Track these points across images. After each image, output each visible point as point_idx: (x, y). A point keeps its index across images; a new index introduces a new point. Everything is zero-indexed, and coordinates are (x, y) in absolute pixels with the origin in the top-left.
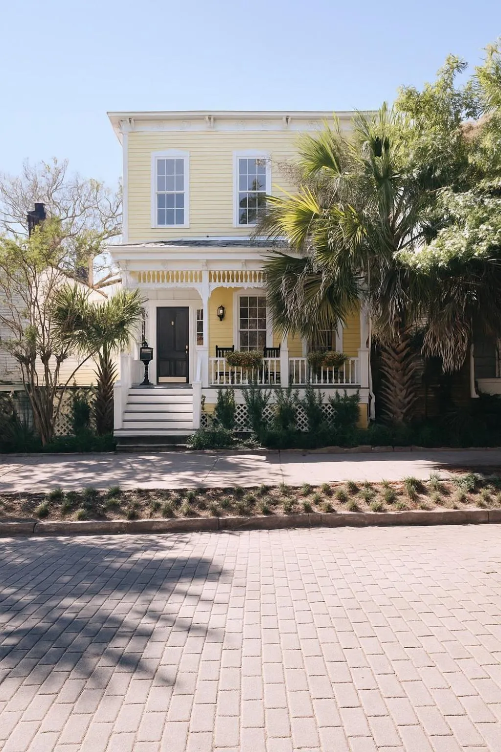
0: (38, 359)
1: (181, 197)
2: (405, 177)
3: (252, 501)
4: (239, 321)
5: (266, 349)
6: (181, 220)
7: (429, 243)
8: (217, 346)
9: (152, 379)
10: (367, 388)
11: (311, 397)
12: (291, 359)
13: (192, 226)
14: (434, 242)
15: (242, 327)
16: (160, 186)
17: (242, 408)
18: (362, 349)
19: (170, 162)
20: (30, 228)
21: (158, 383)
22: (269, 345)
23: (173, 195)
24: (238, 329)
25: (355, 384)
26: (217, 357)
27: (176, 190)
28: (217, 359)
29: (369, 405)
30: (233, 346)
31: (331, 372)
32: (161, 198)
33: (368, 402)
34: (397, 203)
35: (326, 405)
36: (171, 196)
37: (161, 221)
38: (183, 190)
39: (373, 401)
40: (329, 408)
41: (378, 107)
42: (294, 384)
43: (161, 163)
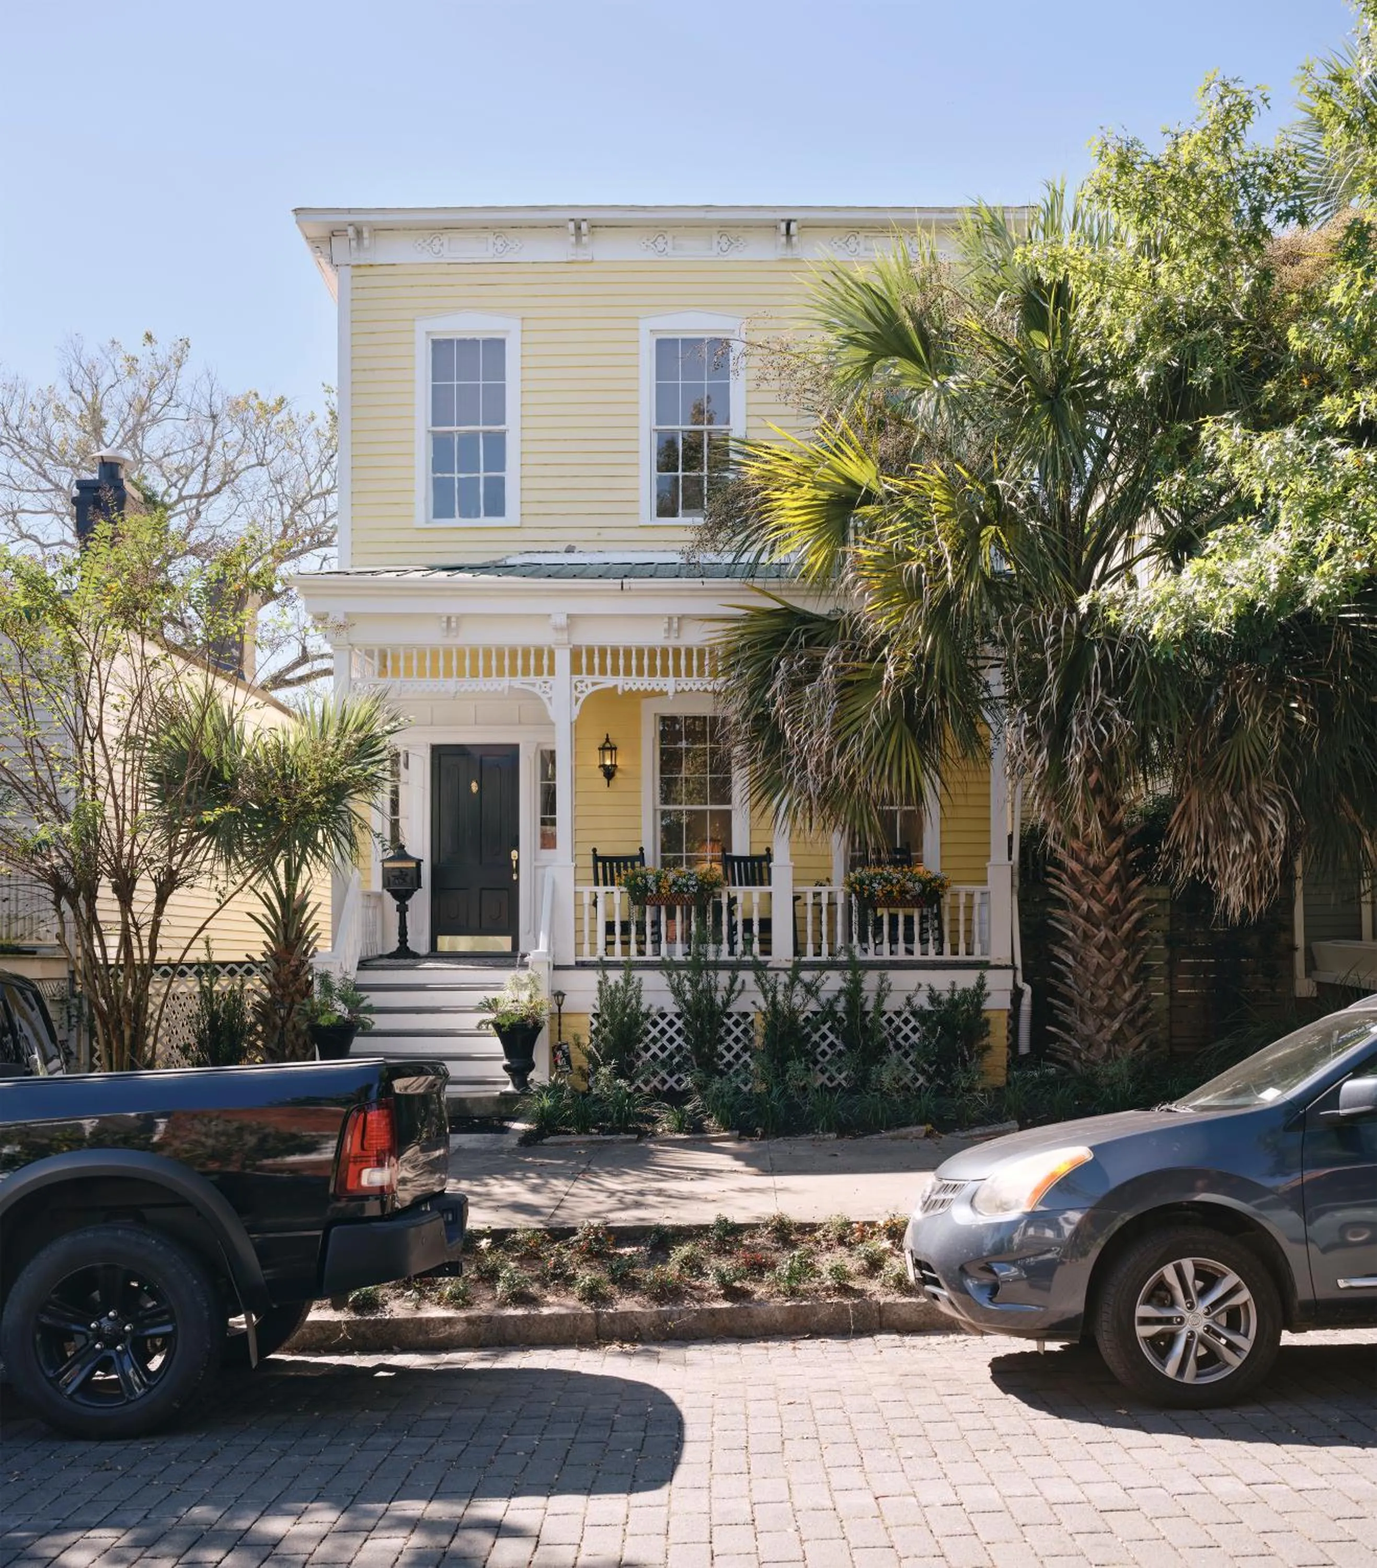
0: (105, 890)
1: (497, 443)
2: (1114, 387)
3: (693, 1265)
4: (658, 782)
5: (728, 860)
6: (496, 507)
7: (1178, 571)
8: (594, 850)
9: (419, 941)
10: (1006, 967)
11: (853, 992)
12: (800, 889)
13: (530, 521)
14: (1192, 567)
15: (665, 800)
16: (440, 414)
17: (663, 1024)
18: (994, 859)
19: (468, 345)
20: (83, 529)
21: (435, 954)
22: (740, 847)
23: (475, 435)
24: (654, 806)
25: (977, 956)
26: (597, 884)
27: (484, 424)
28: (596, 889)
29: (1014, 1015)
30: (641, 849)
31: (909, 920)
32: (441, 445)
33: (1008, 1006)
34: (1093, 458)
35: (898, 1013)
36: (469, 440)
37: (442, 509)
38: (503, 423)
39: (1026, 1001)
40: (906, 1022)
41: (1040, 197)
42: (809, 957)
43: (440, 347)
